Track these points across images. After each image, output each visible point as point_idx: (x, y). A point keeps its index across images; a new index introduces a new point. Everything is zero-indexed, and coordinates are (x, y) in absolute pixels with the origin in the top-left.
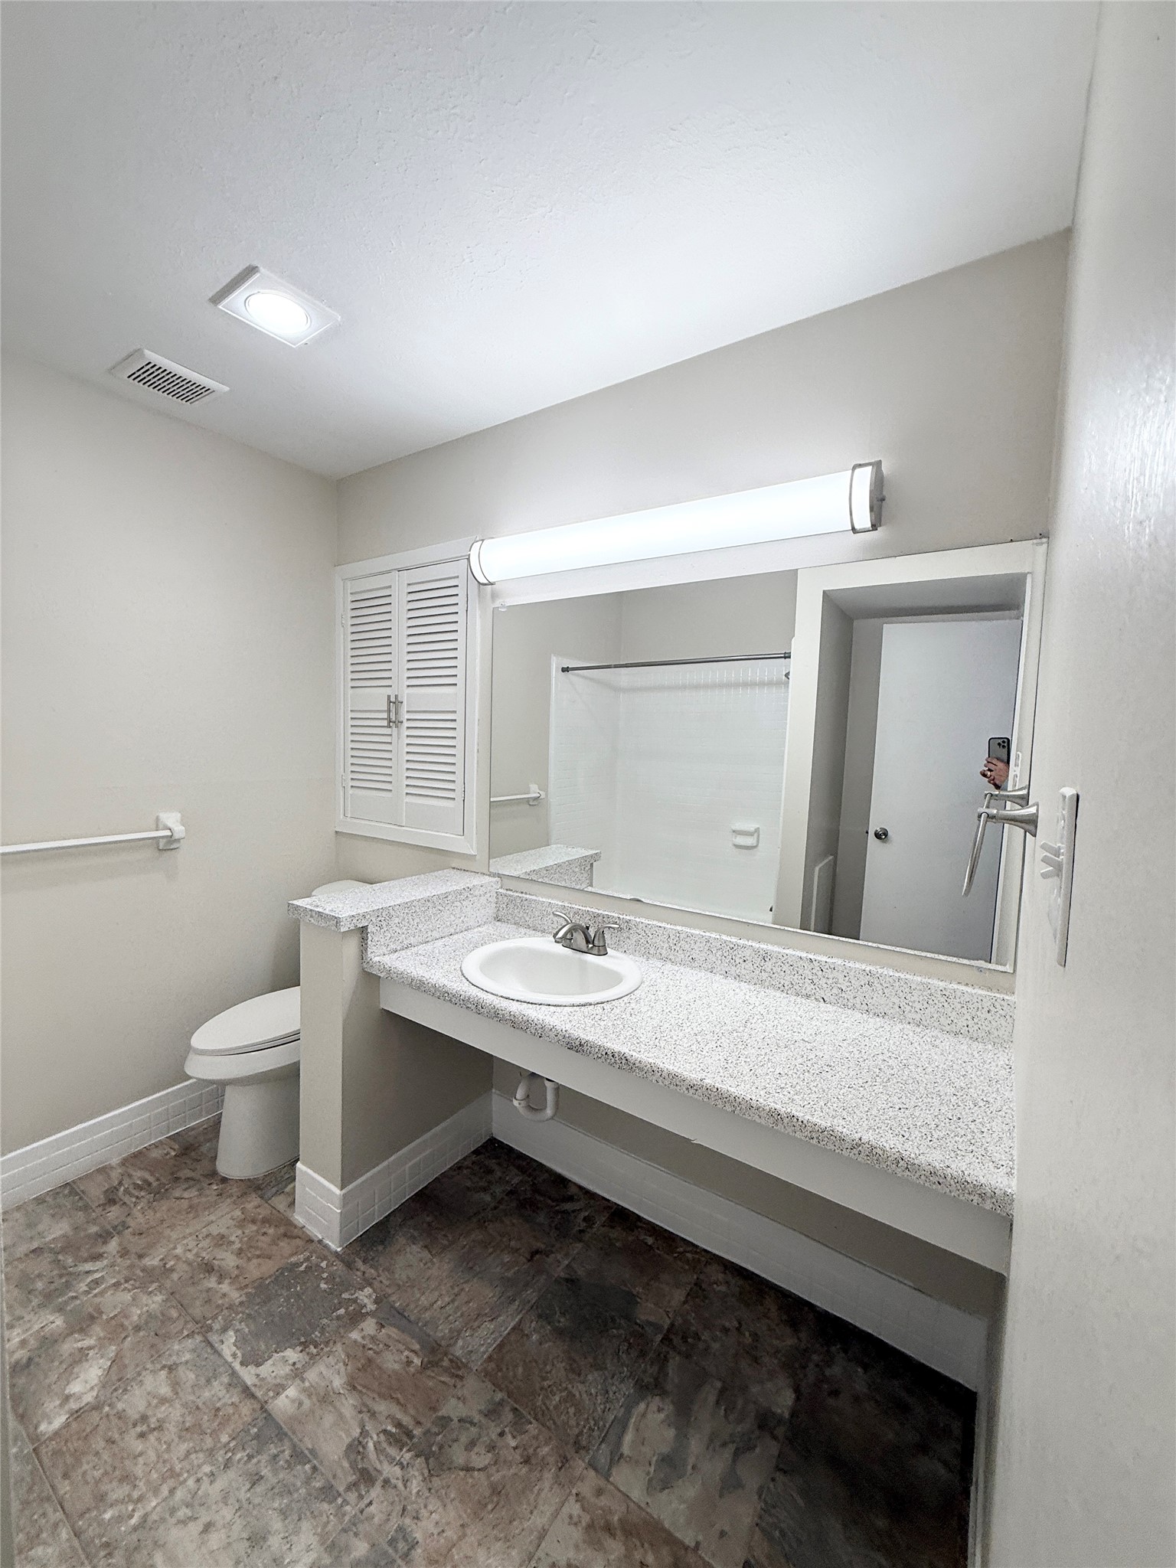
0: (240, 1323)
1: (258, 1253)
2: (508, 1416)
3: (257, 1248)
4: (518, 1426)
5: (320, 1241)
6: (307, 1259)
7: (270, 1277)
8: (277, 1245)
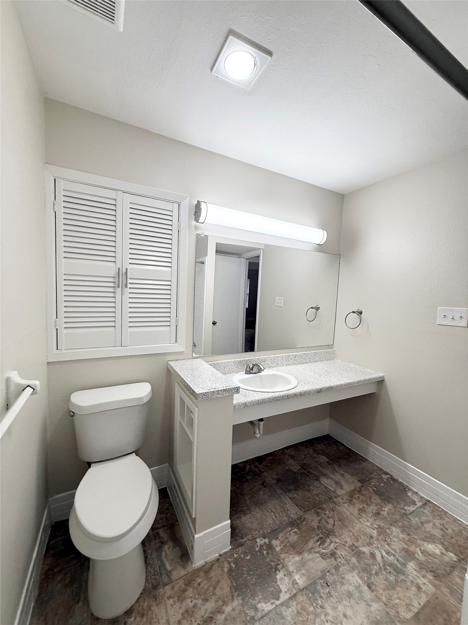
0: (255, 600)
1: (211, 588)
2: (319, 511)
3: (208, 589)
4: (324, 509)
5: (220, 555)
6: (229, 563)
7: (232, 583)
8: (212, 577)
